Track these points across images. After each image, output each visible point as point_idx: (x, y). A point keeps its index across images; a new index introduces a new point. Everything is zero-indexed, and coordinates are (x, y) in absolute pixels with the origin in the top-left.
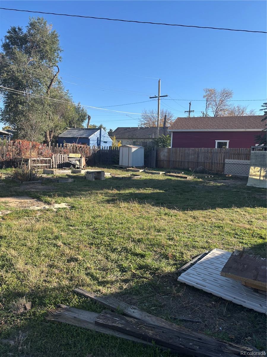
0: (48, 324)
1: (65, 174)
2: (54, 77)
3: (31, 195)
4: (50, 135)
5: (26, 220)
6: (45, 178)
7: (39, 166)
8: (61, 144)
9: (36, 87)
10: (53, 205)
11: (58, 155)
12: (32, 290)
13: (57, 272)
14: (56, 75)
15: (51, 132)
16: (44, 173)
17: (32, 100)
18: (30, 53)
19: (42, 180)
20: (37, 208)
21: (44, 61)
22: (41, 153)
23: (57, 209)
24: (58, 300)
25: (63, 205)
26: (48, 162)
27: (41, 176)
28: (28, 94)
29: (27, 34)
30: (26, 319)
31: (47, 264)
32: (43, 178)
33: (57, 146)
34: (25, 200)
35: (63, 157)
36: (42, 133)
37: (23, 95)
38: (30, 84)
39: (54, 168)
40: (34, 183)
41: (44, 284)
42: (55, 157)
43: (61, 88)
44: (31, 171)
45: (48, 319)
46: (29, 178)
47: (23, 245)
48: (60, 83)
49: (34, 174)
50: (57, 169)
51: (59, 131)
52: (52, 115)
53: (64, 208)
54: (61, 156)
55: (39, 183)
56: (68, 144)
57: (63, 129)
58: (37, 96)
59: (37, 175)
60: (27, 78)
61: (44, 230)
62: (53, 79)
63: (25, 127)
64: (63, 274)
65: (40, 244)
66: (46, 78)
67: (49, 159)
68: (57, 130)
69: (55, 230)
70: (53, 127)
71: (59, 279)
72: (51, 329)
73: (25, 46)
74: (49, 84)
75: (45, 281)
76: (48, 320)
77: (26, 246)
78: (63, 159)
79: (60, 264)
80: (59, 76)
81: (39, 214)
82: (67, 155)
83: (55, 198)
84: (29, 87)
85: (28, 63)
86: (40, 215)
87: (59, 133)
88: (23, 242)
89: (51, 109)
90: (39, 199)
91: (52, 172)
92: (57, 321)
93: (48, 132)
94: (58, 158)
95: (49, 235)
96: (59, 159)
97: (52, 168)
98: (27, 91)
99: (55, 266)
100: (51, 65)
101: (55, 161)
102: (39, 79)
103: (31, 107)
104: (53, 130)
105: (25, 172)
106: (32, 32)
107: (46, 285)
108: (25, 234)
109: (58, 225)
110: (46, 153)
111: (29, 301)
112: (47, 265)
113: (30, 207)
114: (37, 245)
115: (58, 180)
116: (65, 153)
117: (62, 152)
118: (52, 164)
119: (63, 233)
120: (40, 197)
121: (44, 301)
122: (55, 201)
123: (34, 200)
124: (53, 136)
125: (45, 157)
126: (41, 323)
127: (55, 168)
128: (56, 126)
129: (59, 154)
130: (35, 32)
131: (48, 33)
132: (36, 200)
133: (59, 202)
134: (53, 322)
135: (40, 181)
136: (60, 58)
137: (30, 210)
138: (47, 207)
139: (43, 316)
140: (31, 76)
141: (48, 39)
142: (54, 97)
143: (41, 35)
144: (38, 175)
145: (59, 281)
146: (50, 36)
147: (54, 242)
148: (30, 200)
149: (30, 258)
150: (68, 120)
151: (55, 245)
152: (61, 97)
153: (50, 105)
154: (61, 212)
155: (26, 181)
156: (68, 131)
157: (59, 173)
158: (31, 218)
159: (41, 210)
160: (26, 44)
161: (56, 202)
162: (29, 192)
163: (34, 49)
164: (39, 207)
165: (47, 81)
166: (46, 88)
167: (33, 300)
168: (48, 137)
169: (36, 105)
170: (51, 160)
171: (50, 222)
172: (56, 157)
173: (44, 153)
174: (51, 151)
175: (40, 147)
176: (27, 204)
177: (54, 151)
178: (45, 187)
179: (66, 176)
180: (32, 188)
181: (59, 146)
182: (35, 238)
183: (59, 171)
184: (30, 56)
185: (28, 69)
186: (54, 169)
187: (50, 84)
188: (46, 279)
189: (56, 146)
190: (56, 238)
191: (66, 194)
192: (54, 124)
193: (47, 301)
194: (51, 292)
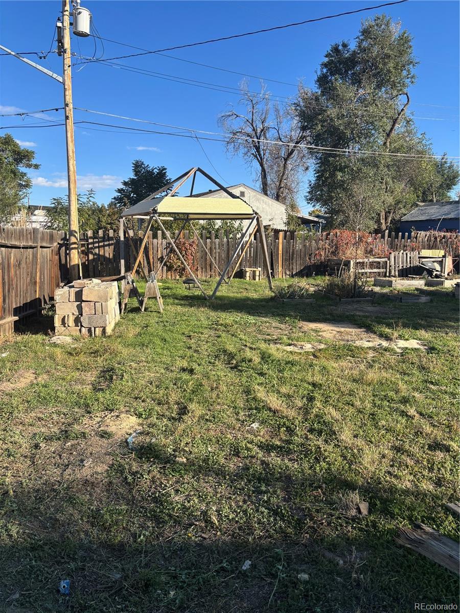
0: (401, 552)
1: (413, 288)
2: (399, 115)
3: (355, 320)
4: (386, 219)
5: (351, 362)
6: (378, 293)
7: (366, 273)
8: (407, 234)
9: (366, 138)
10: (395, 342)
11: (401, 254)
12: (368, 483)
13: (410, 462)
14: (403, 110)
15: (387, 213)
16: (374, 285)
17: (358, 162)
18: (360, 82)
19: (373, 297)
20: (367, 344)
21: (383, 89)
22: (371, 251)
23: (402, 349)
24: (415, 513)
25: (413, 344)
26: (383, 266)
27: (372, 290)
28: (354, 152)
29: (356, 50)
30: (361, 530)
31: (390, 444)
32: (376, 293)
33: (400, 238)
34: (347, 329)
35: (410, 257)
36: (373, 216)
37: (344, 155)
38: (357, 135)
39: (392, 276)
40: (358, 302)
41: (388, 478)
42: (395, 257)
43: (409, 132)
44: (355, 281)
45: (400, 542)
46: (352, 293)
47: (349, 404)
48: (410, 122)
49: (360, 287)
50: (398, 279)
51: (403, 211)
52: (391, 182)
53: (415, 349)
54: (407, 254)
55: (368, 301)
56: (419, 232)
57: (410, 205)
58: (368, 153)
59: (364, 288)
60: (352, 126)
61: (382, 384)
62: (398, 117)
63: (345, 208)
64: (421, 470)
65: (375, 406)
66: (385, 120)
67: (384, 260)
68: (400, 209)
69: (402, 386)
70: (393, 203)
71: (414, 476)
72: (405, 561)
73: (352, 72)
74: (388, 128)
75: (389, 473)
76: (400, 545)
77: (352, 405)
78: (410, 261)
79: (415, 450)
80: (407, 112)
81: (371, 356)
82: (417, 252)
83: (398, 329)
84: (356, 140)
85: (355, 100)
86: (373, 357)
87: (402, 213)
88: (347, 398)
89: (390, 173)
90: (369, 329)
91: (390, 284)
92: (417, 552)
93: (383, 214)
94: (401, 258)
95: (391, 394)
96: (403, 260)
97: (389, 277)
98: (351, 148)
99: (406, 451)
100: (395, 93)
101: (395, 264)
102: (372, 123)
103: (356, 173)
104: (391, 209)
105: (346, 283)
106: (365, 44)
107: (392, 482)
108: (350, 385)
109: (406, 378)
110: (378, 250)
111: (364, 500)
112: (391, 446)
113: (356, 342)
114: (372, 407)
115: (401, 298)
116: (413, 250)
117: (408, 248)
118: (390, 270)
119: (416, 395)
120: (372, 326)
121: (390, 507)
122: (399, 335)
123: (362, 330)
124: (391, 220)
125: (378, 258)
126: (387, 545)
127: (395, 277)
128: (398, 202)
129: (402, 251)
130: (370, 43)
131: (393, 39)
132: (365, 330)
133: (406, 337)
134: (409, 551)
135: (370, 298)
136: (412, 77)
137: (355, 347)
138: (385, 344)
139: (390, 534)
140: (358, 121)
141: (392, 50)
142: (397, 150)
143: (380, 46)
144: (366, 288)
145: (416, 480)
146: (396, 43)
147: (402, 407)
148: (355, 330)
149: (361, 427)
150: (420, 188)
151: (403, 414)
152: (410, 149)
153: (388, 167)
154: (410, 356)
155: (347, 297)
156: (419, 209)
157: (402, 285)
158: (359, 361)
159: (374, 349)
160: (354, 68)
161: (401, 337)
162: (352, 315)
163: (367, 73)
164: (371, 343)
165: (386, 125)
166: (383, 136)
167: (371, 500)
168: (383, 221)
169: (365, 169)
170: (388, 261)
171: (391, 371)
172: (397, 257)
173: (376, 250)
174: (389, 246)
175: (370, 240)
176: (349, 336)
177: (393, 247)
178: (377, 308)
179: (414, 290)
180: (356, 310)
181: (403, 237)
182: (367, 394)
183: (402, 281)
184: (359, 87)
185: (356, 109)
186: (393, 279)
187: (392, 129)
188: (391, 469)
189: (397, 237)
190: (405, 401)
191: (418, 323)
192: (394, 198)
193: (396, 510)
194: (402, 496)
